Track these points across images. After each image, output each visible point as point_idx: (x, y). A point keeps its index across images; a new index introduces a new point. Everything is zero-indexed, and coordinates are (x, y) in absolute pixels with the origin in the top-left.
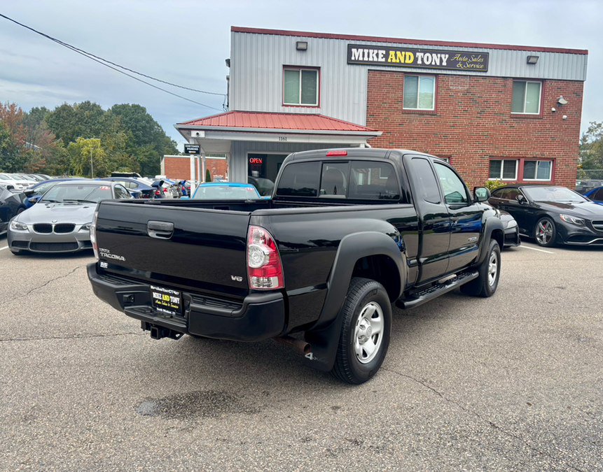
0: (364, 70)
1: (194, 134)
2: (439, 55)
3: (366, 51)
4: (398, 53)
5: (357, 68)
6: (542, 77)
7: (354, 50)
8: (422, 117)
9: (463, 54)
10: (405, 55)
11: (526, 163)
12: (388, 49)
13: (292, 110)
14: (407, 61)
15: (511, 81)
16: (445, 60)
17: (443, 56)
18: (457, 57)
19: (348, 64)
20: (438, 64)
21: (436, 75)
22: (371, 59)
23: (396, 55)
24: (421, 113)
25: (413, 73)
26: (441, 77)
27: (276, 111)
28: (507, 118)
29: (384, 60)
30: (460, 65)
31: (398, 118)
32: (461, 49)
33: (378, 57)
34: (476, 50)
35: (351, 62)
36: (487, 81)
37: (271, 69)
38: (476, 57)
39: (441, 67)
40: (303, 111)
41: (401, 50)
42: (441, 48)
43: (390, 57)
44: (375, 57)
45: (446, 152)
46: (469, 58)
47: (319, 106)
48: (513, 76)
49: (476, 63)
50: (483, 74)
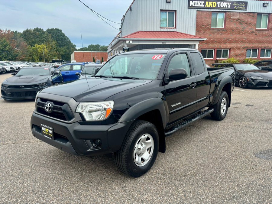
0: (195, 11)
1: (127, 42)
2: (227, 3)
3: (196, 2)
5: (192, 10)
6: (269, 12)
7: (191, 2)
9: (237, 2)
10: (213, 4)
11: (261, 50)
12: (205, 1)
13: (164, 30)
14: (214, 6)
15: (256, 14)
17: (229, 3)
18: (235, 4)
19: (188, 8)
20: (227, 7)
21: (225, 12)
22: (198, 6)
23: (209, 3)
24: (219, 30)
25: (216, 12)
26: (227, 13)
27: (157, 31)
28: (254, 31)
29: (203, 6)
30: (235, 7)
31: (209, 32)
33: (201, 5)
34: (242, 1)
35: (189, 7)
36: (246, 14)
37: (155, 11)
38: (242, 4)
39: (228, 9)
40: (169, 30)
41: (211, 1)
43: (206, 5)
44: (200, 5)
45: (228, 47)
46: (240, 4)
47: (175, 28)
48: (257, 12)
49: (242, 6)
50: (245, 11)
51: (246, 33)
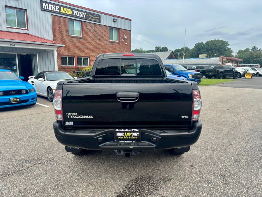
0: (49, 14)
2: (82, 13)
3: (50, 5)
4: (65, 9)
5: (46, 13)
6: (118, 27)
7: (44, 4)
8: (77, 39)
9: (91, 14)
10: (68, 10)
12: (60, 6)
13: (13, 30)
14: (69, 13)
16: (84, 15)
17: (84, 13)
18: (89, 15)
19: (41, 10)
20: (82, 16)
21: (81, 21)
22: (52, 10)
24: (77, 38)
25: (72, 19)
26: (83, 22)
27: (3, 30)
28: (109, 42)
29: (58, 11)
30: (90, 18)
31: (67, 39)
32: (90, 12)
33: (56, 9)
34: (96, 13)
35: (42, 9)
36: (101, 26)
38: (96, 16)
39: (83, 18)
40: (19, 31)
41: (66, 7)
42: (82, 10)
43: (61, 10)
44: (54, 9)
45: (88, 55)
46: (94, 16)
47: (28, 29)
48: (109, 26)
49: (96, 18)
50: (99, 23)
51: (102, 44)
